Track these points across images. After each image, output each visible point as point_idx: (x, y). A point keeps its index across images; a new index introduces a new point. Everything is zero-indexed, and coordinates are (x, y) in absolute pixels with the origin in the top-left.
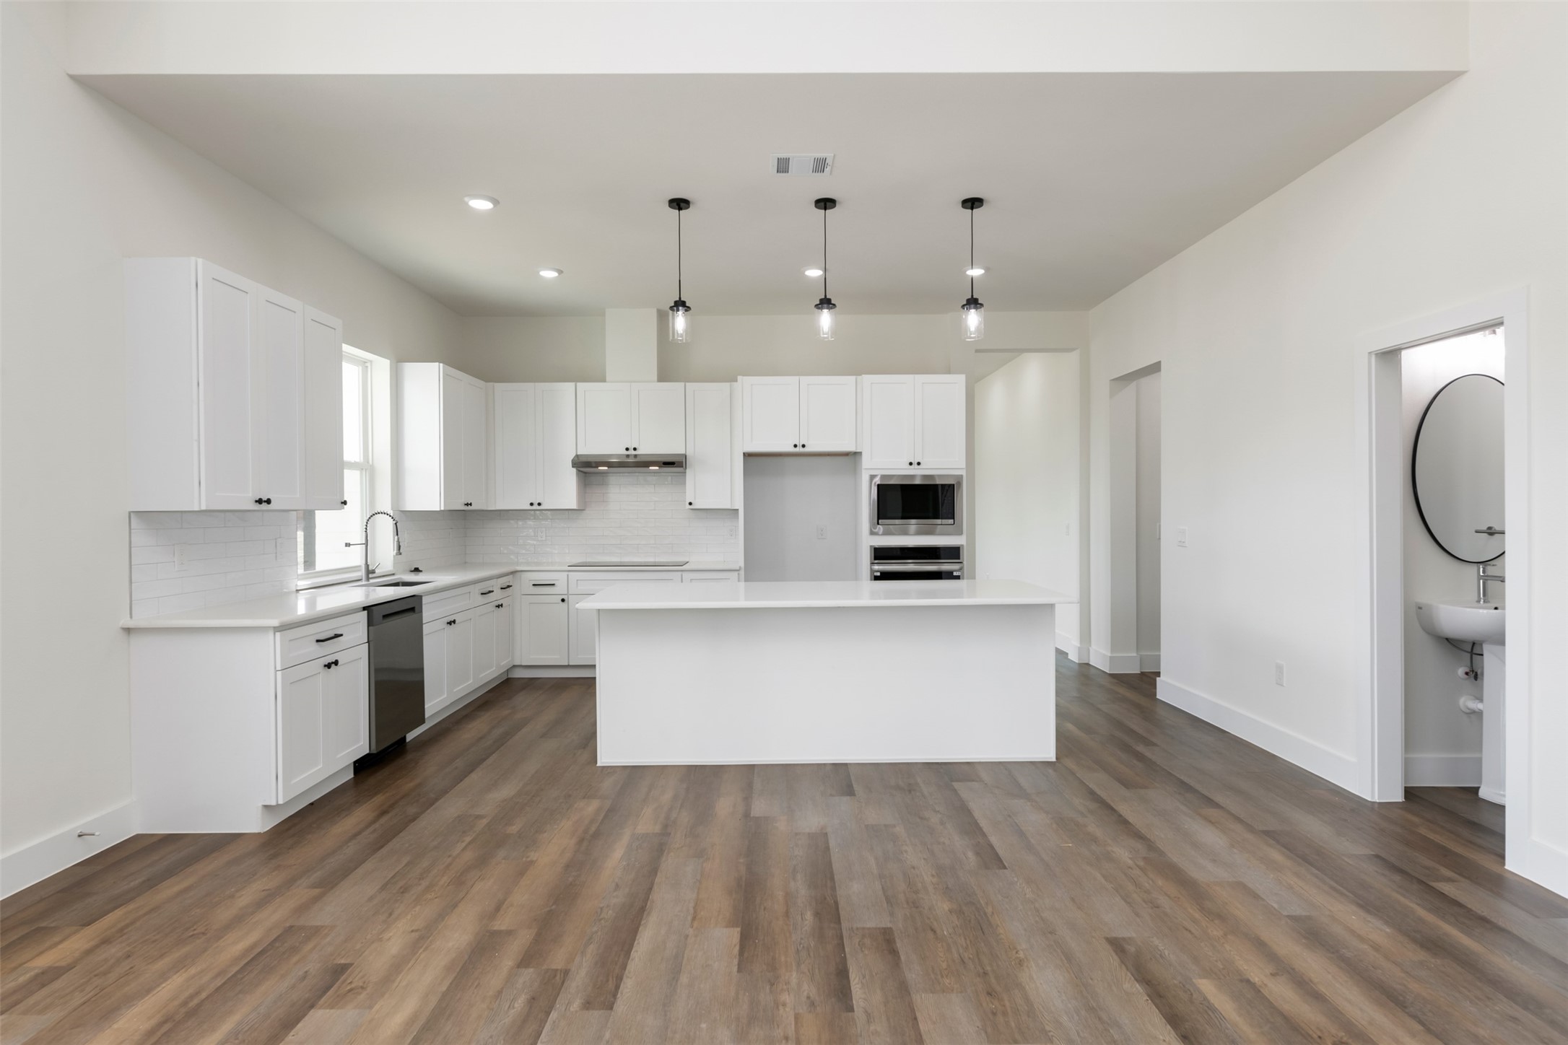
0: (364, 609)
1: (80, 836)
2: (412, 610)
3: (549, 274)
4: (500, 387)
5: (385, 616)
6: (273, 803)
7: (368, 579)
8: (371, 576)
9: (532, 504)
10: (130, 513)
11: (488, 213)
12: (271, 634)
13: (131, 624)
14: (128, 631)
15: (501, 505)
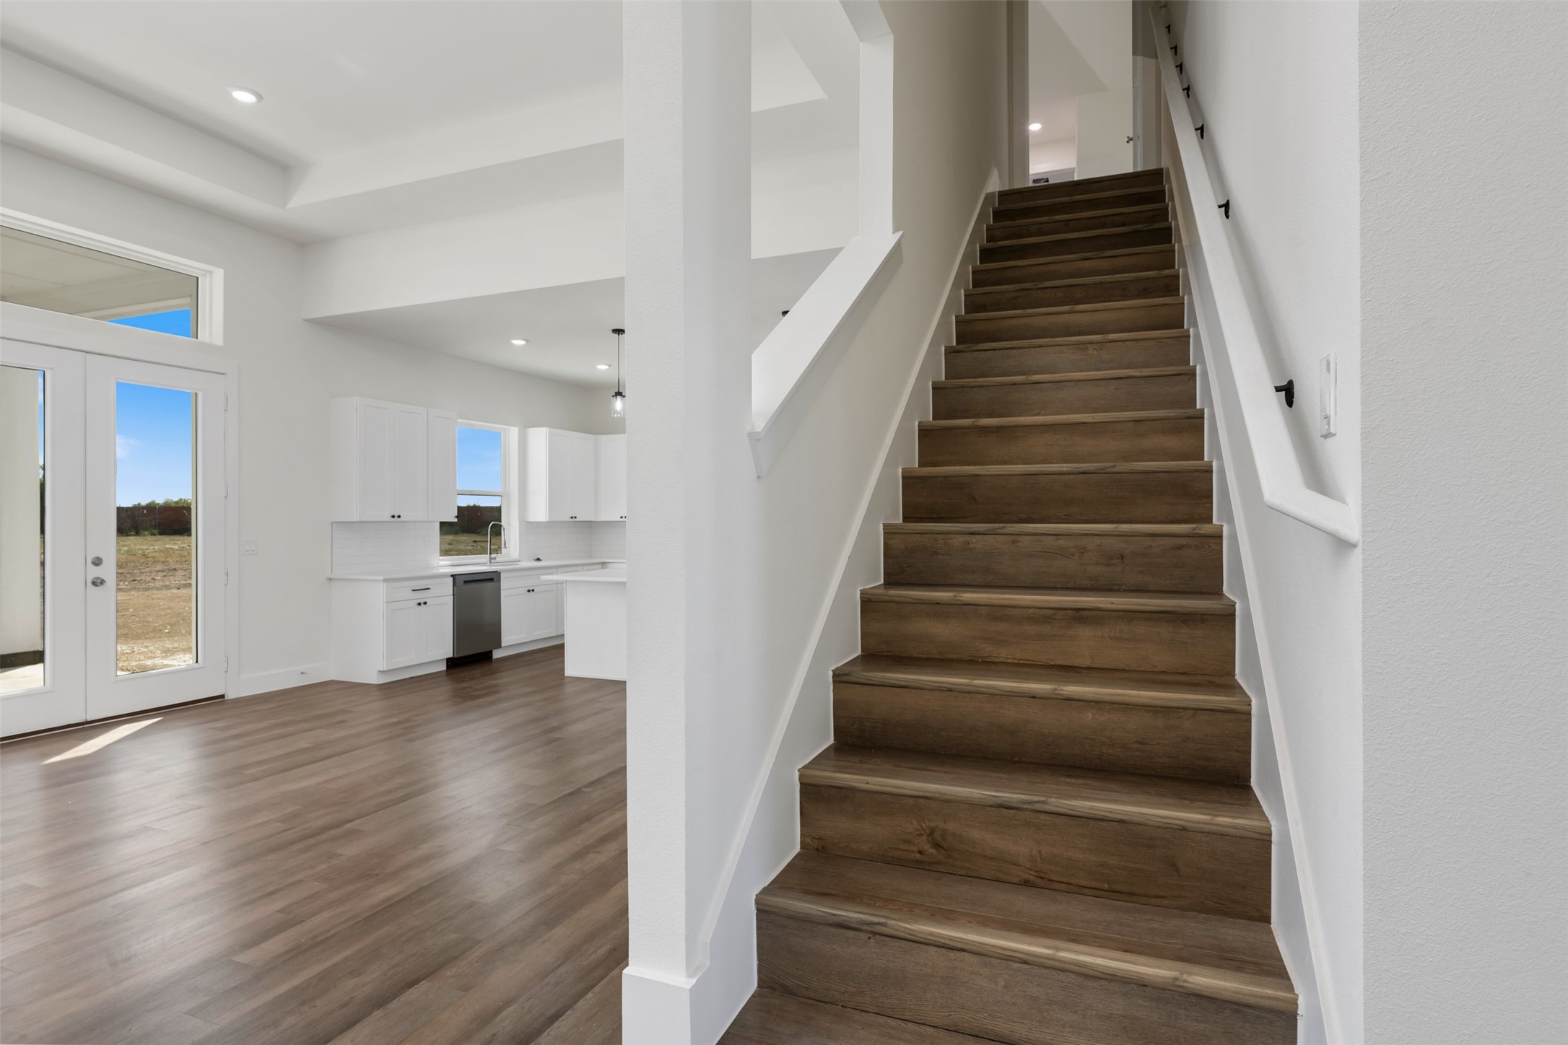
0: (452, 576)
1: (302, 673)
2: (492, 580)
3: (603, 367)
4: (604, 438)
5: (465, 582)
6: (382, 670)
7: (490, 562)
8: (492, 561)
9: (621, 517)
10: (332, 523)
11: (524, 346)
12: (382, 583)
13: (330, 576)
14: (330, 579)
15: (603, 518)
